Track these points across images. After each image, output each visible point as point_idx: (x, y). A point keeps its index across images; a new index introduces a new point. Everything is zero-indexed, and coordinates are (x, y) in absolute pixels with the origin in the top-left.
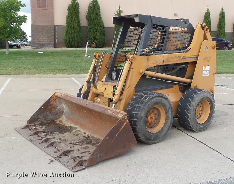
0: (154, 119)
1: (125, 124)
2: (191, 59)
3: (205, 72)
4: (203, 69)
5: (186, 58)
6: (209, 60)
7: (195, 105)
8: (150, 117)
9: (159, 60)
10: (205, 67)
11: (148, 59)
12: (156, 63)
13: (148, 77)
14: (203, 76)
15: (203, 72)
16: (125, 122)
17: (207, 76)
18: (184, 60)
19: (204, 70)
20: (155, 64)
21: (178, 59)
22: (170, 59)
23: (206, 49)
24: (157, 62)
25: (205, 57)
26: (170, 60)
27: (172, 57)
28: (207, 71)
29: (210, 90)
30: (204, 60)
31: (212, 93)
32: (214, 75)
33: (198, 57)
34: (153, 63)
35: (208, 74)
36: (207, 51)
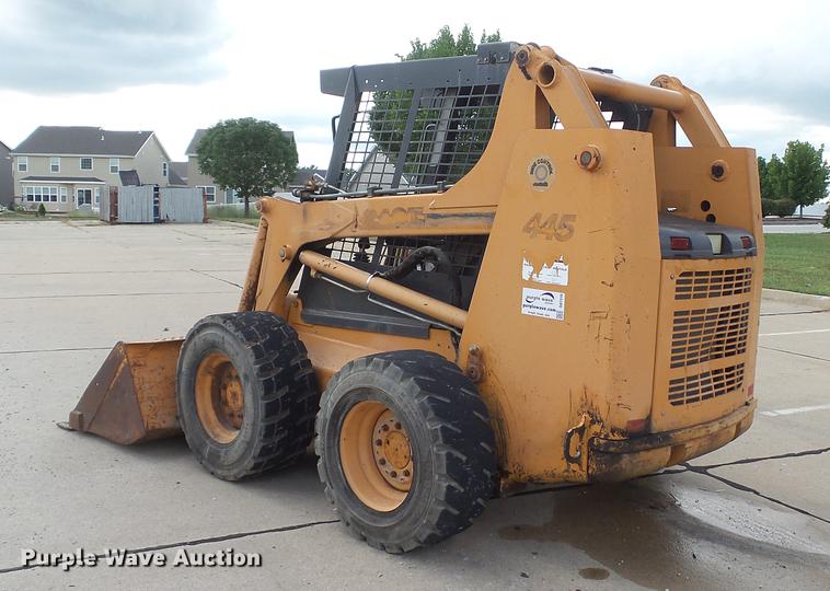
2: (469, 221)
3: (539, 293)
4: (526, 276)
5: (445, 216)
6: (565, 232)
9: (338, 216)
10: (537, 270)
11: (305, 213)
12: (331, 228)
13: (312, 273)
14: (525, 311)
15: (527, 292)
17: (553, 315)
18: (436, 225)
19: (531, 284)
20: (327, 229)
21: (409, 217)
22: (379, 217)
23: (541, 173)
24: (332, 225)
25: (537, 217)
26: (376, 220)
27: (385, 211)
28: (550, 289)
29: (577, 400)
30: (527, 229)
31: (593, 422)
32: (603, 321)
33: (492, 215)
34: (321, 229)
35: (558, 309)
36: (546, 184)
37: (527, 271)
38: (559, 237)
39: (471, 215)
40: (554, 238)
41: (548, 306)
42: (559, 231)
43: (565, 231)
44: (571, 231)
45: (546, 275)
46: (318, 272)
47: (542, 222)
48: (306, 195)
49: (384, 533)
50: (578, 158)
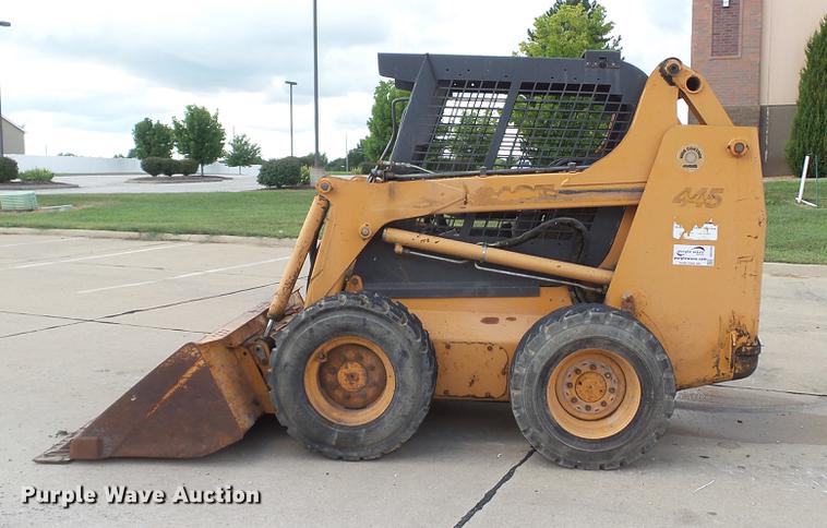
0: (361, 382)
1: (194, 369)
2: (607, 195)
4: (676, 236)
5: (580, 192)
7: (536, 359)
8: (347, 375)
9: (442, 194)
10: (688, 230)
11: (392, 193)
12: (431, 205)
13: (398, 249)
14: (676, 262)
15: (677, 248)
16: (193, 365)
17: (704, 263)
18: (566, 200)
19: (681, 241)
20: (427, 207)
21: (536, 194)
22: (498, 194)
23: (691, 157)
24: (432, 202)
25: (688, 190)
26: (494, 197)
27: (505, 189)
28: (700, 245)
29: (726, 322)
30: (677, 200)
31: (740, 336)
32: (749, 263)
33: (642, 190)
34: (416, 207)
35: (708, 258)
36: (695, 166)
37: (677, 232)
38: (708, 205)
39: (610, 191)
40: (703, 206)
41: (698, 257)
42: (708, 201)
43: (714, 201)
44: (720, 200)
45: (697, 234)
46: (404, 247)
47: (693, 193)
48: (390, 175)
49: (608, 455)
50: (732, 148)
